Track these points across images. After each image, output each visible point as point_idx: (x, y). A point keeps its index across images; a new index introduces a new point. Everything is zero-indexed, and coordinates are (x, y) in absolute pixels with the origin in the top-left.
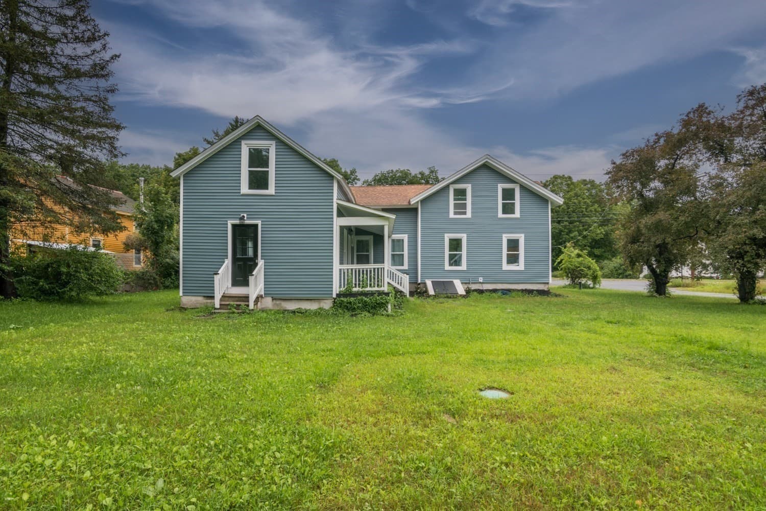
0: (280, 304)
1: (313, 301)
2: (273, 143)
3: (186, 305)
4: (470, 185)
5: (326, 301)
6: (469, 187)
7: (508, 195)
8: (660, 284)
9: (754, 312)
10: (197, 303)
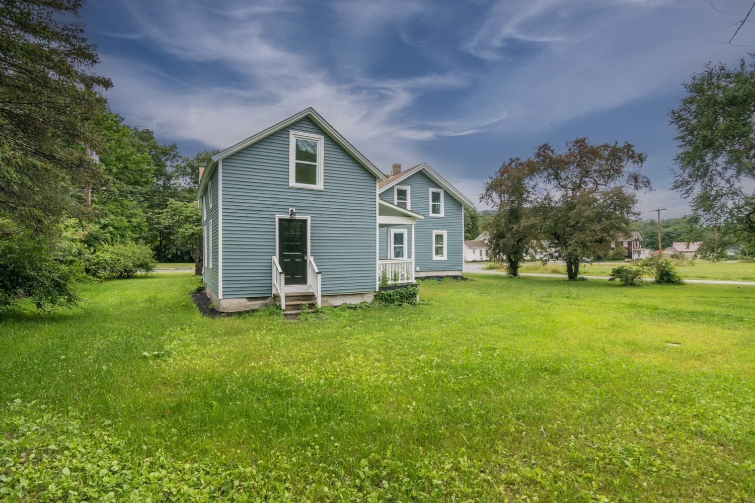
0: (327, 300)
1: (356, 296)
2: (322, 137)
3: (227, 308)
4: (409, 187)
5: (368, 295)
6: (408, 189)
7: (436, 197)
8: (513, 268)
9: (577, 286)
10: (240, 306)
